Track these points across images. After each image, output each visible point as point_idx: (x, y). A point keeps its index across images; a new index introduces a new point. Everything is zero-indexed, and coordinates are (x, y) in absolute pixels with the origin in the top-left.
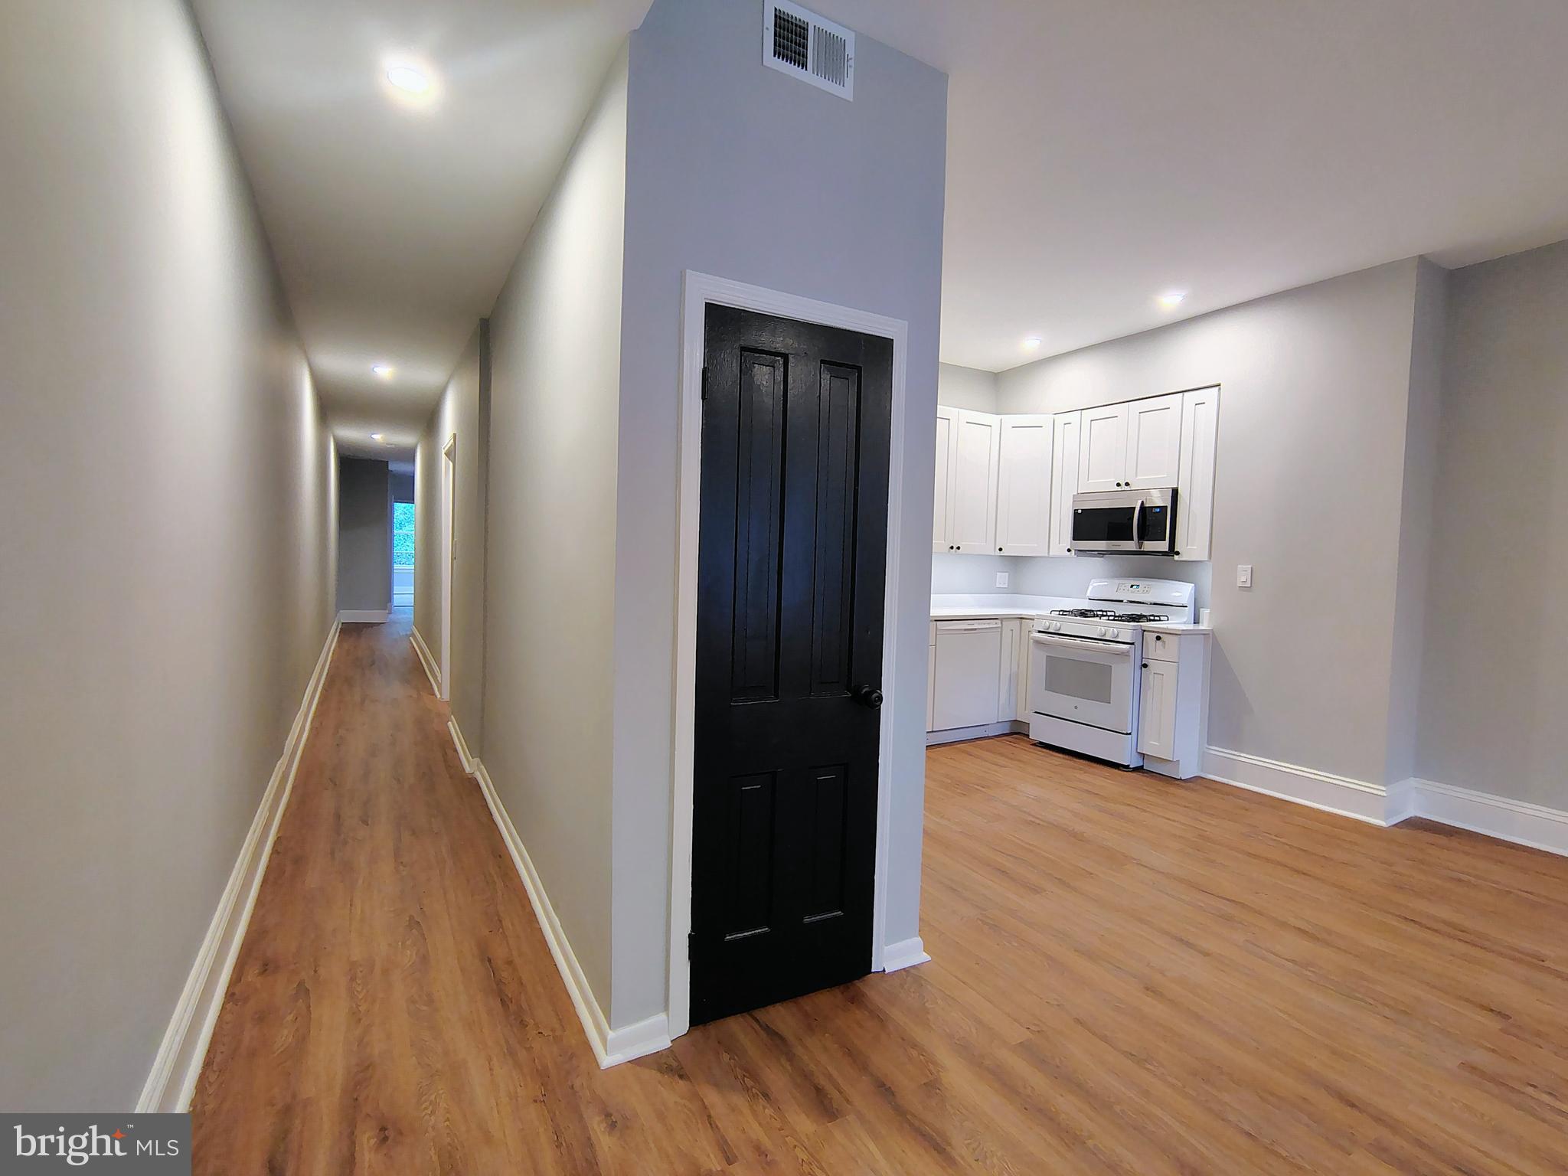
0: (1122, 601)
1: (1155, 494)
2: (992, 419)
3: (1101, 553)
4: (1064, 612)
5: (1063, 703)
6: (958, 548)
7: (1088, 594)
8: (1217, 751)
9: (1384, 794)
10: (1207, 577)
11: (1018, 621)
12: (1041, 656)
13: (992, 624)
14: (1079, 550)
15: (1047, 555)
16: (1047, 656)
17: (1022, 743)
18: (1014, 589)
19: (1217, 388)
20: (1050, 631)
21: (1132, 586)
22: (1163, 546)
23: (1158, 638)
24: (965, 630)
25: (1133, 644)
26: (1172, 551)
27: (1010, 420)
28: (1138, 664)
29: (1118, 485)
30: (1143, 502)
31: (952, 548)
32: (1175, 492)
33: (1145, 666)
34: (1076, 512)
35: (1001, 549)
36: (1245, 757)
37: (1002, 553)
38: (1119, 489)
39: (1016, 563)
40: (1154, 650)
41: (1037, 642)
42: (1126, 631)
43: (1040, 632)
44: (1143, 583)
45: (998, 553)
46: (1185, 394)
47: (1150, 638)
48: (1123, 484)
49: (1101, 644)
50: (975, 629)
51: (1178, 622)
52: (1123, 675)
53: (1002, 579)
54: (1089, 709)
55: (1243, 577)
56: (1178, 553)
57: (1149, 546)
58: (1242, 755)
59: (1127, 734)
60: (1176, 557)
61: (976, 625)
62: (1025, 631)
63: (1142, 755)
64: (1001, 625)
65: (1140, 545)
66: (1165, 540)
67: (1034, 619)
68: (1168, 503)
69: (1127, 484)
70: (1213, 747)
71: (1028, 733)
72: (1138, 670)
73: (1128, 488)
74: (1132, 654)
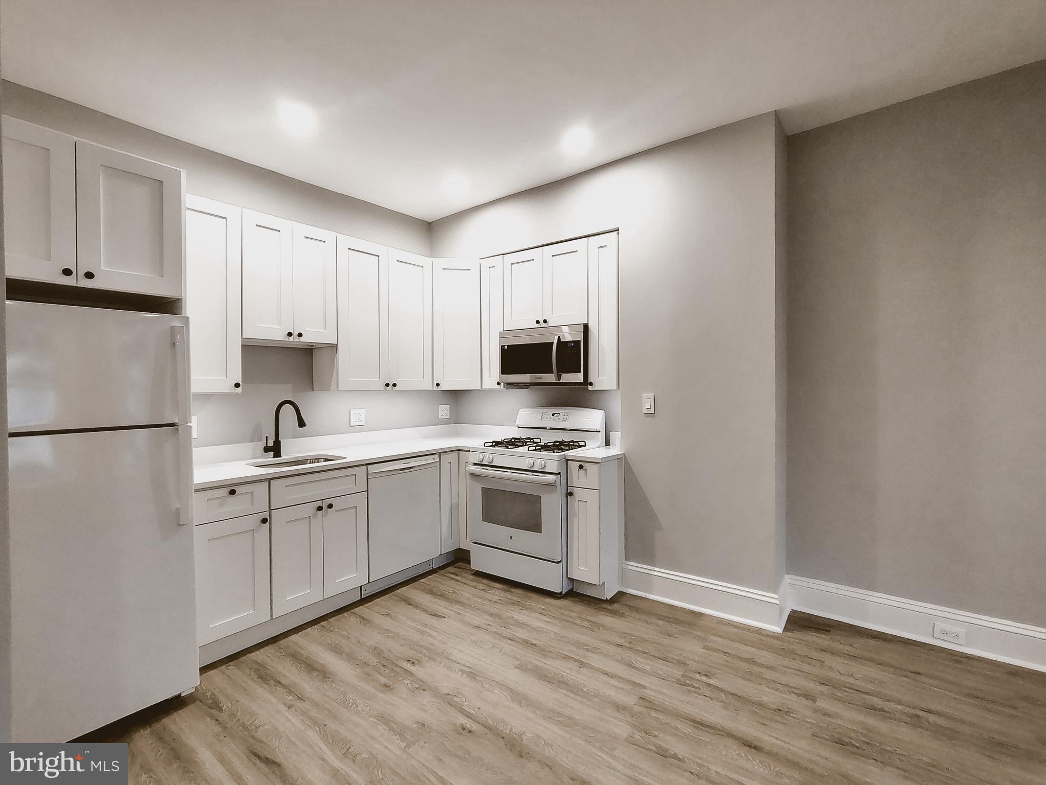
0: (546, 428)
1: (565, 330)
2: (426, 261)
3: (526, 386)
4: (497, 444)
5: (499, 533)
6: (395, 385)
7: (518, 423)
8: (634, 566)
9: (777, 602)
10: (616, 405)
11: (456, 454)
12: (477, 490)
13: (430, 460)
14: (508, 384)
15: (480, 388)
16: (483, 489)
17: (464, 575)
18: (456, 419)
19: (616, 232)
20: (484, 463)
21: (553, 415)
22: (579, 377)
23: (581, 467)
24: (401, 470)
25: (559, 474)
26: (586, 382)
27: (440, 262)
28: (564, 492)
29: (538, 322)
30: (559, 337)
31: (387, 385)
32: (586, 327)
33: (571, 494)
34: (502, 347)
35: (438, 385)
36: (658, 572)
37: (439, 388)
38: (538, 326)
39: (456, 396)
40: (577, 478)
41: (474, 475)
42: (551, 461)
43: (475, 464)
44: (562, 411)
45: (436, 388)
46: (590, 238)
47: (574, 466)
48: (541, 321)
49: (530, 476)
50: (412, 467)
51: (594, 448)
52: (551, 505)
53: (444, 411)
54: (523, 539)
55: (648, 405)
56: (591, 384)
57: (568, 378)
58: (656, 569)
59: (559, 562)
60: (590, 388)
61: (413, 462)
62: (462, 464)
63: (572, 580)
64: (440, 460)
65: (559, 377)
66: (580, 372)
67: (469, 451)
68: (580, 337)
69: (545, 321)
70: (630, 563)
71: (469, 562)
72: (564, 499)
73: (544, 325)
74: (558, 484)
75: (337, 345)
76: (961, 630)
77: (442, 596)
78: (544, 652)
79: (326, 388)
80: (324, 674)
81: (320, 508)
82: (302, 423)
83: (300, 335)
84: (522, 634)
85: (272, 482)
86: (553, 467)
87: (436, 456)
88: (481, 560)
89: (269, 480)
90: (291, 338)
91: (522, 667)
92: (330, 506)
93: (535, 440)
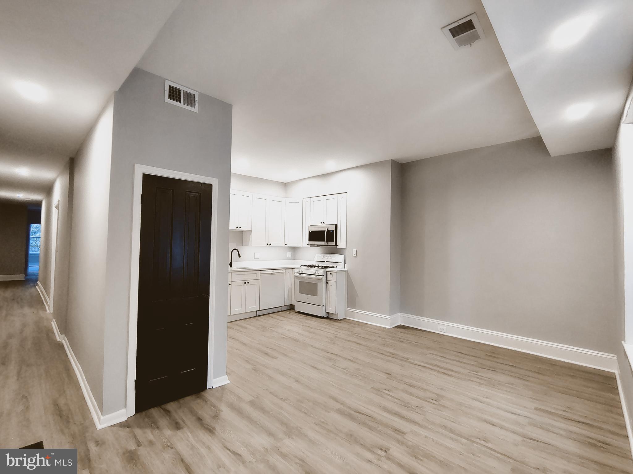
0: (324, 261)
2: (282, 199)
3: (320, 246)
4: (306, 266)
5: (304, 297)
6: (270, 244)
7: (314, 259)
8: (350, 309)
9: (389, 318)
10: (347, 253)
11: (291, 270)
12: (297, 282)
13: (281, 271)
14: (311, 245)
15: (301, 246)
16: (299, 281)
17: (292, 312)
18: (294, 258)
19: (346, 193)
20: (300, 272)
21: (327, 257)
22: (334, 243)
23: (331, 274)
24: (271, 273)
25: (323, 276)
26: (336, 245)
27: (288, 200)
28: (325, 282)
30: (328, 229)
31: (268, 244)
32: (336, 226)
33: (327, 283)
34: (309, 231)
36: (357, 311)
37: (287, 245)
38: (321, 224)
39: (294, 249)
40: (330, 278)
41: (297, 277)
42: (321, 272)
43: (297, 273)
44: (330, 255)
45: (285, 246)
46: (338, 194)
47: (329, 274)
48: (322, 223)
49: (314, 276)
50: (275, 273)
51: (340, 268)
52: (321, 287)
53: (289, 255)
54: (312, 299)
55: (354, 253)
56: (338, 246)
57: (330, 243)
58: (356, 310)
59: (322, 306)
60: (337, 247)
61: (275, 271)
62: (293, 273)
63: (328, 313)
64: (285, 271)
65: (327, 243)
66: (334, 241)
67: (295, 269)
68: (334, 229)
69: (324, 223)
70: (348, 308)
72: (325, 284)
73: (324, 224)
74: (323, 279)
75: (251, 231)
76: (444, 328)
77: (284, 317)
78: (311, 328)
79: (247, 245)
80: (246, 328)
81: (245, 283)
82: (240, 256)
83: (240, 227)
84: (306, 325)
85: (232, 273)
86: (321, 274)
87: (284, 270)
88: (298, 307)
90: (237, 229)
91: (303, 330)
92: (248, 283)
93: (320, 266)
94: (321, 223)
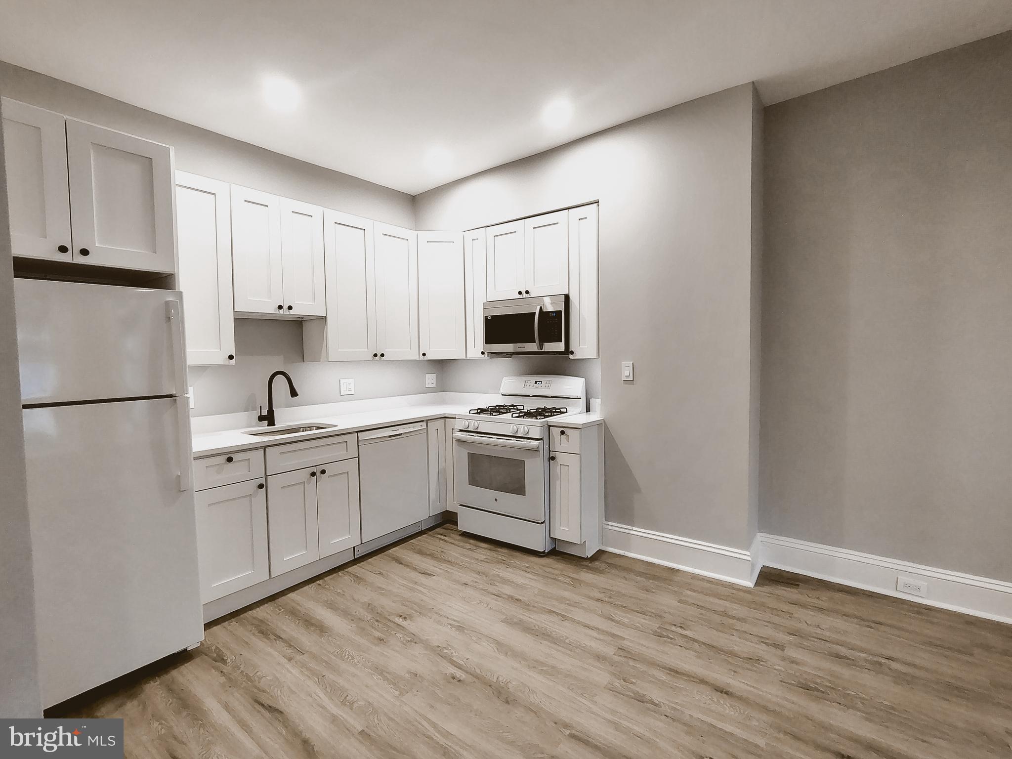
0: (529, 396)
1: (547, 300)
2: (411, 234)
3: (509, 355)
4: (482, 411)
6: (382, 355)
7: (502, 391)
8: (614, 526)
9: (749, 559)
10: (597, 373)
11: (442, 421)
12: (463, 455)
13: (418, 427)
14: (492, 353)
15: (464, 358)
16: (468, 453)
17: (452, 535)
18: (442, 387)
19: (596, 204)
20: (469, 430)
21: (536, 383)
22: (560, 346)
23: (563, 433)
24: (390, 436)
25: (541, 439)
26: (568, 351)
27: (424, 235)
28: (547, 456)
30: (541, 308)
31: (375, 355)
32: (567, 297)
33: (553, 458)
34: (486, 318)
35: (424, 355)
36: (637, 531)
37: (425, 358)
38: (521, 296)
39: (441, 366)
40: (560, 444)
41: (460, 441)
42: (534, 427)
43: (461, 431)
44: (545, 379)
45: (422, 358)
46: (570, 210)
47: (556, 432)
48: (524, 292)
49: (514, 442)
50: (400, 434)
51: (575, 415)
52: (534, 469)
53: (430, 380)
54: (508, 501)
55: (627, 372)
56: (572, 353)
57: (549, 347)
58: (635, 529)
59: (542, 523)
60: (571, 356)
61: (401, 430)
62: (449, 431)
63: (554, 540)
64: (427, 426)
65: (541, 346)
66: (561, 341)
67: (455, 418)
68: (561, 308)
69: (527, 292)
70: (610, 523)
71: (456, 523)
72: (547, 464)
73: (525, 295)
74: (541, 449)
75: (326, 317)
76: (923, 584)
79: (316, 359)
81: (313, 474)
82: (294, 393)
83: (290, 308)
85: (267, 449)
86: (536, 433)
87: (424, 424)
88: (468, 522)
89: (265, 448)
90: (281, 311)
92: (323, 472)
93: (519, 407)
94: (520, 293)
